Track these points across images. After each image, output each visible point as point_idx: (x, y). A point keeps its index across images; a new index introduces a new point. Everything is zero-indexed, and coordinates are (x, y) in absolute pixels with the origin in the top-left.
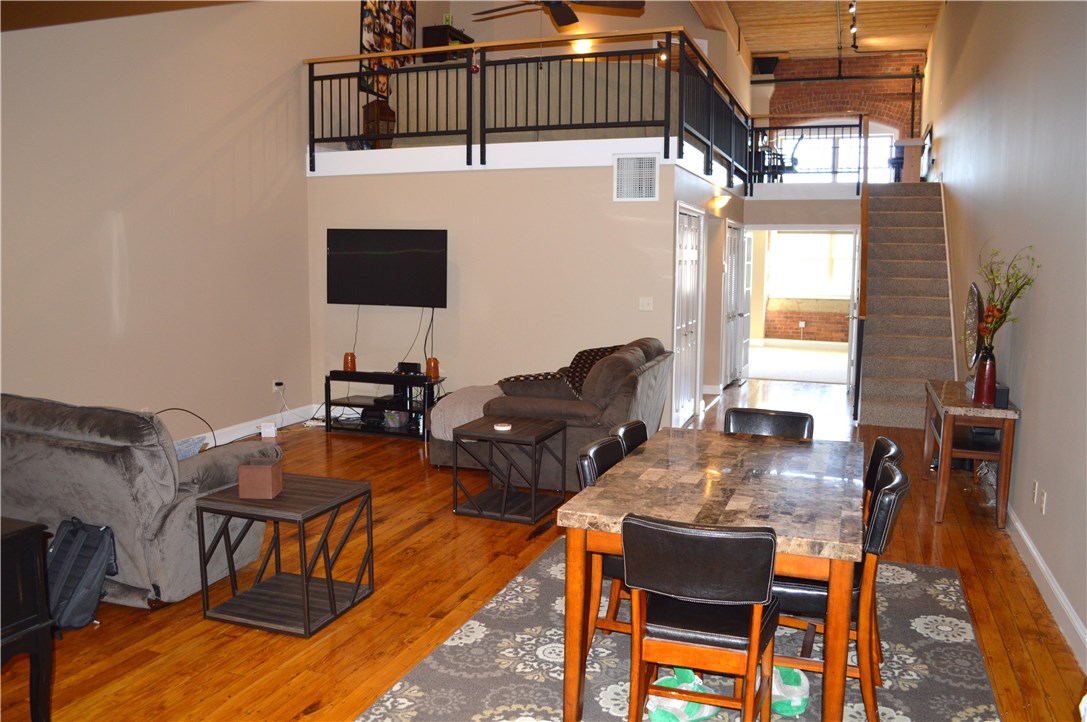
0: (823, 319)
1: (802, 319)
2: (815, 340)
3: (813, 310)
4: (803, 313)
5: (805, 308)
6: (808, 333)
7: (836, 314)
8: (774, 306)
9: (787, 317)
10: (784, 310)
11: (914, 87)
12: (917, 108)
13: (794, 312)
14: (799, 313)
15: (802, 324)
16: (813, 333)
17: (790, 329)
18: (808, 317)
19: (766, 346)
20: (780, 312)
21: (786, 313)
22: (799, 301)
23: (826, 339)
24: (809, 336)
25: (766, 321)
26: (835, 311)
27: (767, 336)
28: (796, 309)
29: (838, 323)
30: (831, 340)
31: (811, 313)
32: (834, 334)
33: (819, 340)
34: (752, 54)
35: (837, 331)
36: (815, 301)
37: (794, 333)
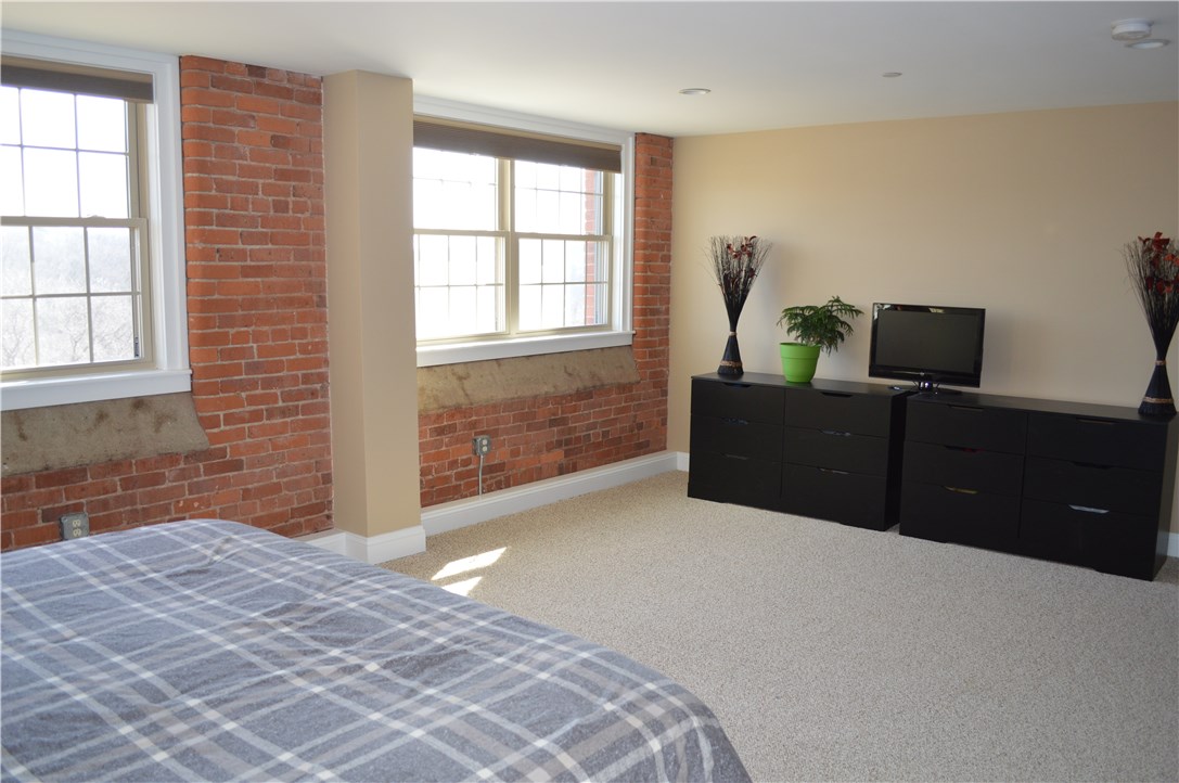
0: (522, 418)
6: (492, 468)
7: (547, 399)
9: (440, 431)
13: (457, 410)
14: (467, 411)
16: (502, 466)
21: (439, 417)
23: (531, 481)
24: (494, 477)
28: (460, 399)
29: (553, 423)
30: (540, 475)
32: (544, 457)
35: (550, 447)
36: (495, 362)
37: (459, 476)
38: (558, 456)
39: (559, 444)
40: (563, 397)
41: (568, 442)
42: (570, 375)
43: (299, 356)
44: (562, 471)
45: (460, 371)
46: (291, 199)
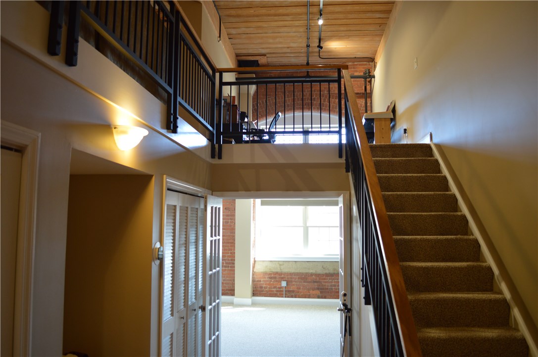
0: (301, 278)
1: (283, 279)
2: (295, 297)
3: (292, 271)
4: (285, 274)
5: (286, 269)
6: (289, 291)
7: (312, 274)
8: (259, 268)
9: (271, 278)
10: (268, 271)
11: (366, 87)
12: (369, 104)
13: (277, 273)
14: (281, 274)
15: (284, 284)
16: (293, 291)
17: (275, 287)
18: (289, 277)
19: (254, 304)
20: (265, 273)
21: (270, 274)
22: (282, 263)
23: (305, 297)
24: (290, 294)
25: (253, 281)
26: (311, 271)
27: (255, 294)
28: (278, 270)
29: (314, 282)
30: (309, 297)
31: (291, 274)
32: (311, 292)
33: (299, 297)
34: (237, 55)
35: (314, 289)
36: (294, 263)
37: (277, 291)
38: (318, 292)
39: (318, 289)
40: (319, 275)
41: (321, 289)
42: (324, 268)
43: (230, 254)
44: (319, 297)
45: (281, 263)
46: (229, 221)
